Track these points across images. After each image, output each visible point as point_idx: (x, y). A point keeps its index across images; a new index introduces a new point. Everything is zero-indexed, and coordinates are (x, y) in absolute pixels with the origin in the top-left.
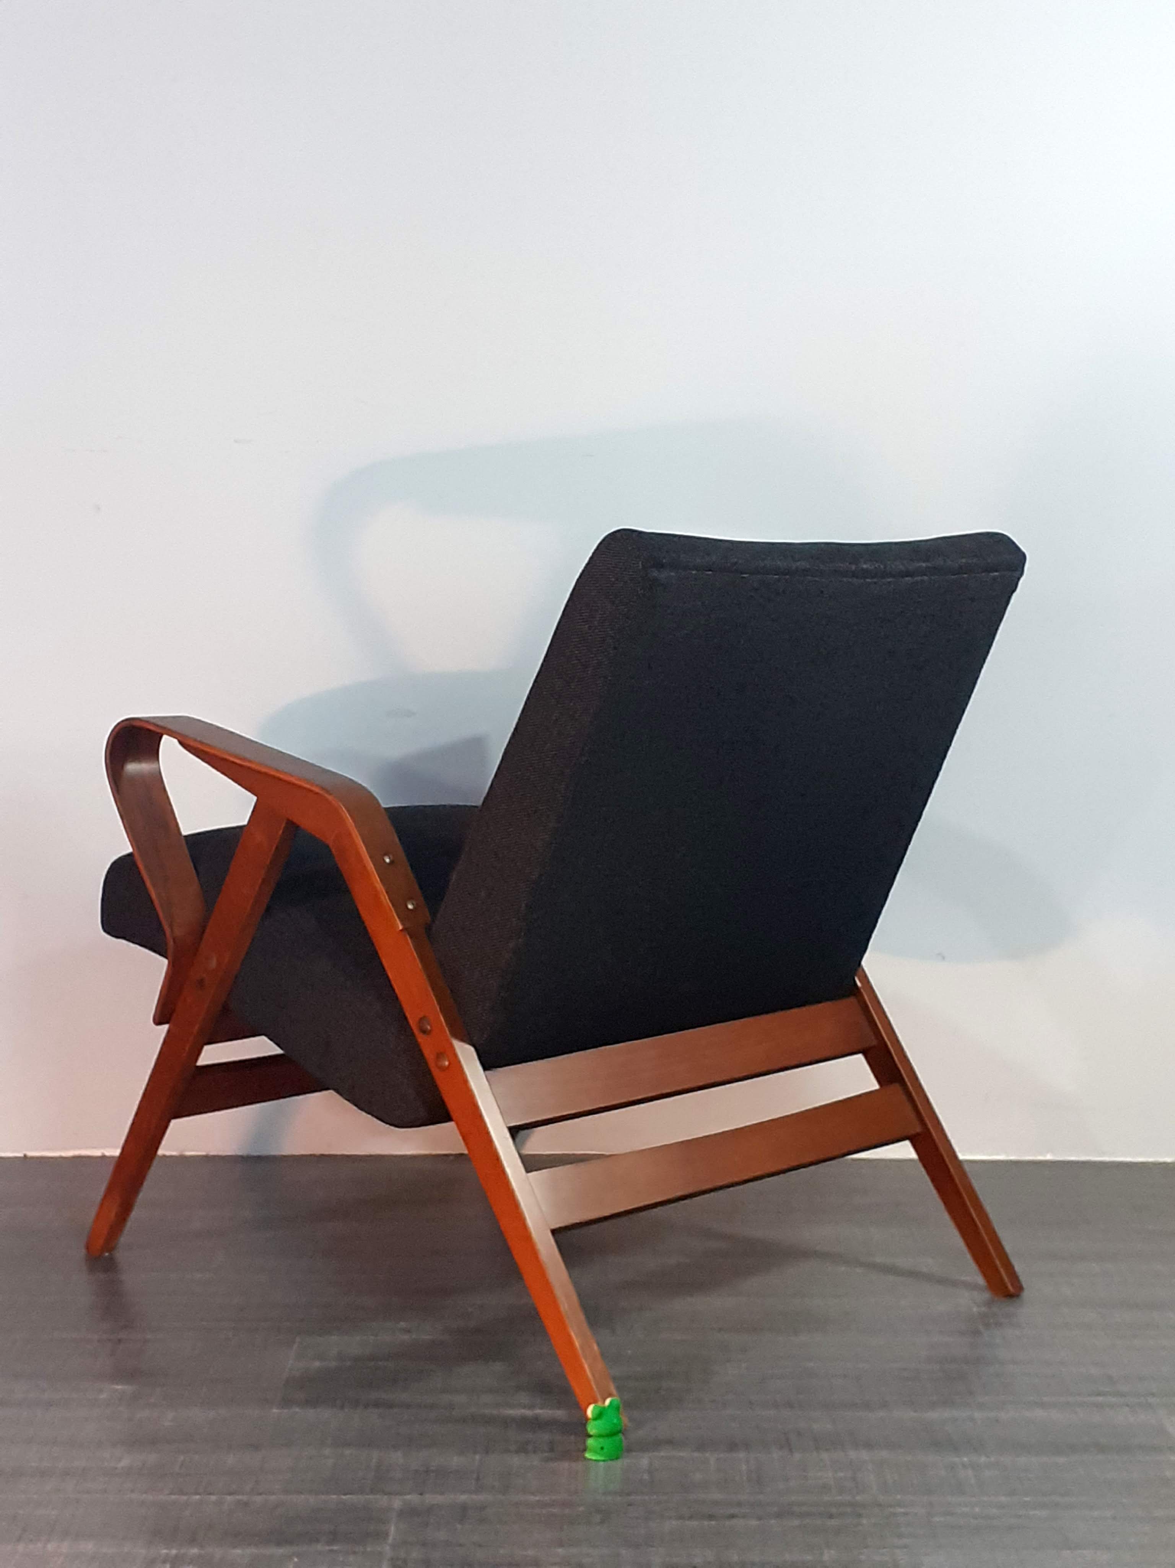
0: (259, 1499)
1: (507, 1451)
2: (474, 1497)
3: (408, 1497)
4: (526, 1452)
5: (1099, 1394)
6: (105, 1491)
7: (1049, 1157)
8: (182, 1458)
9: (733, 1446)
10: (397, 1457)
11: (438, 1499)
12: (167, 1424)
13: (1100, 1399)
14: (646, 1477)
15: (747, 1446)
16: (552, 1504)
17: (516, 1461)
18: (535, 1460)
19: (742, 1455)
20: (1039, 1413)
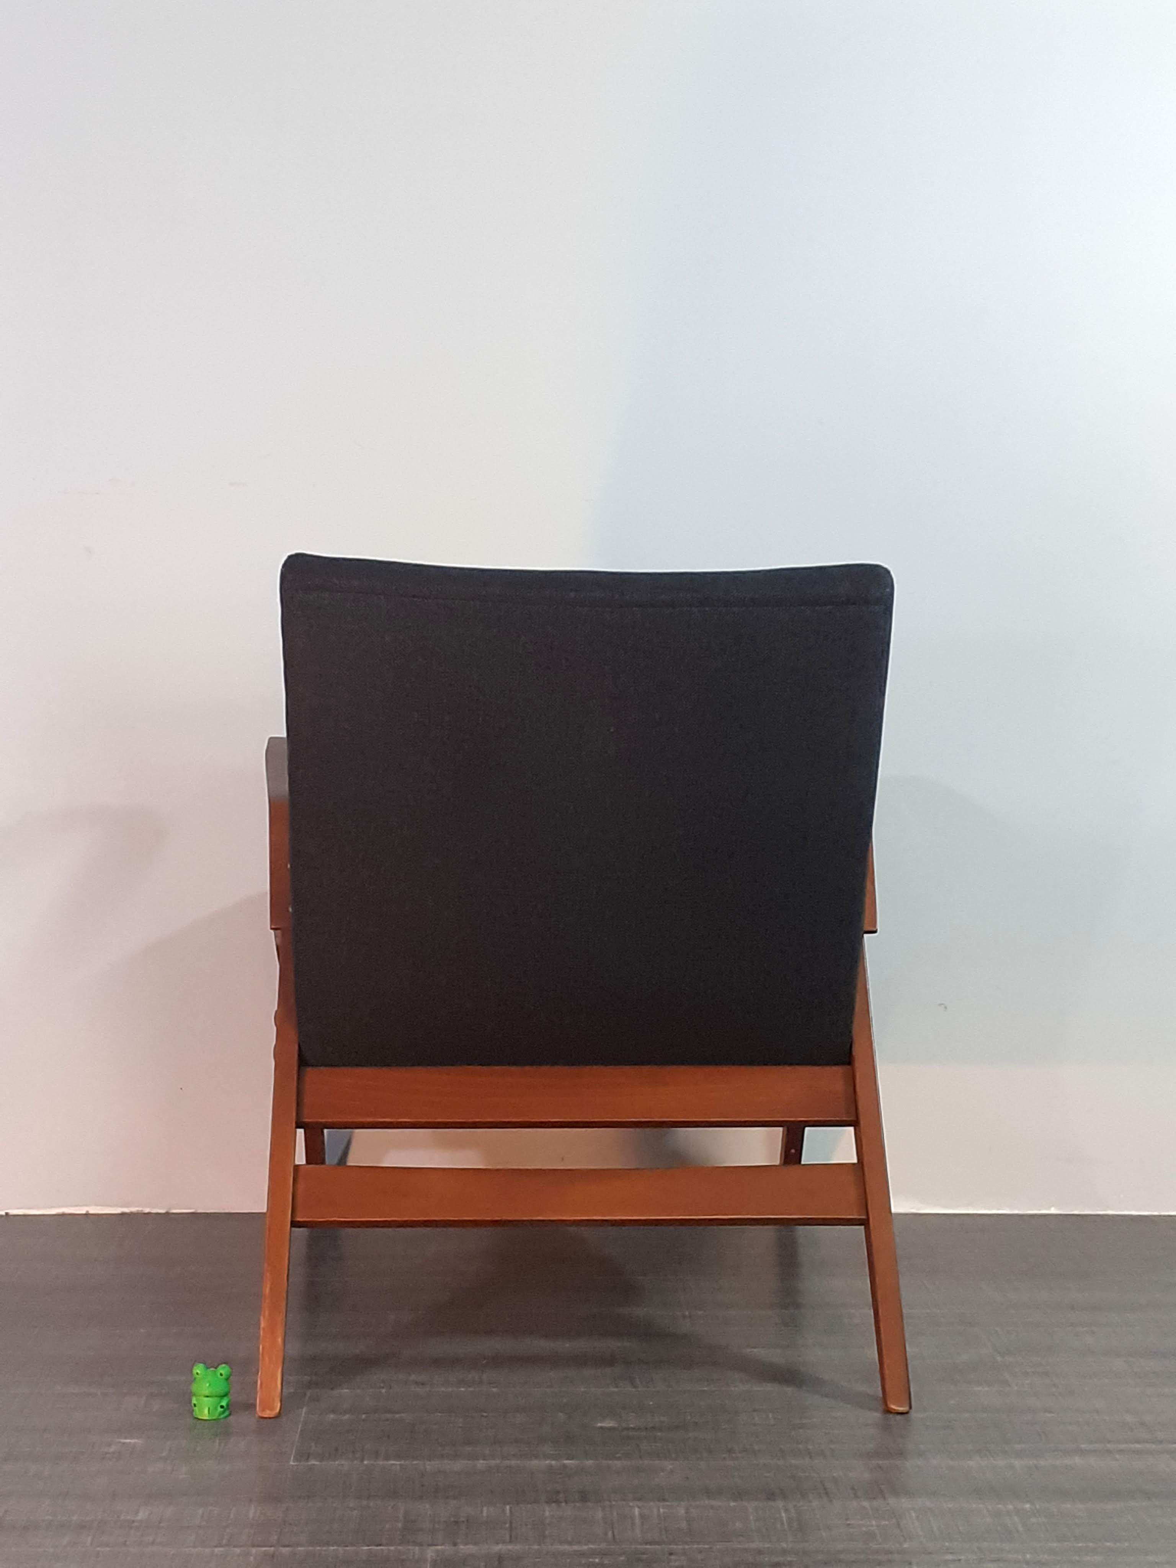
0: (285, 1550)
1: (536, 1501)
2: (510, 1547)
3: (439, 1547)
4: (557, 1502)
5: (1138, 1442)
6: (125, 1544)
7: (1053, 1211)
8: (200, 1511)
9: (771, 1496)
10: (425, 1508)
11: (471, 1549)
12: (182, 1477)
13: (1138, 1446)
14: (684, 1525)
15: (784, 1495)
16: (593, 1553)
17: (548, 1511)
18: (568, 1511)
19: (780, 1504)
20: (1077, 1460)
